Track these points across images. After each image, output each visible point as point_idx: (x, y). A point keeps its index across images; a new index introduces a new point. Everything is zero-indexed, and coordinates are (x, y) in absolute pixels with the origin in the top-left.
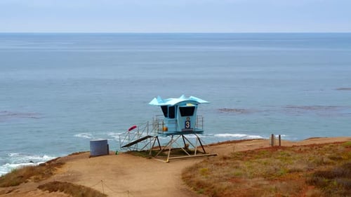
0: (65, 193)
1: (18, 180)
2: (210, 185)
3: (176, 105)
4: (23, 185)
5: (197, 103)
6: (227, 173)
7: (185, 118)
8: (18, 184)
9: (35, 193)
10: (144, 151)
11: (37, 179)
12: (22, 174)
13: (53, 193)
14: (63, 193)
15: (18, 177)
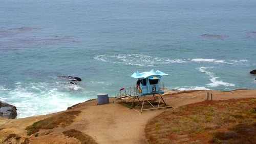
0: (77, 139)
1: (52, 126)
2: (157, 139)
3: (147, 78)
4: (55, 129)
5: (160, 77)
6: (169, 129)
7: (152, 85)
8: (52, 128)
9: (61, 137)
10: (129, 103)
11: (63, 125)
12: (55, 121)
13: (71, 138)
14: (75, 139)
15: (53, 124)
